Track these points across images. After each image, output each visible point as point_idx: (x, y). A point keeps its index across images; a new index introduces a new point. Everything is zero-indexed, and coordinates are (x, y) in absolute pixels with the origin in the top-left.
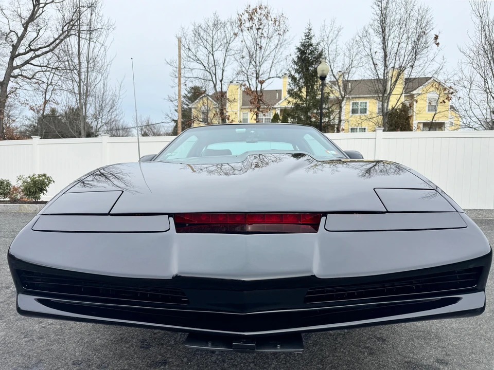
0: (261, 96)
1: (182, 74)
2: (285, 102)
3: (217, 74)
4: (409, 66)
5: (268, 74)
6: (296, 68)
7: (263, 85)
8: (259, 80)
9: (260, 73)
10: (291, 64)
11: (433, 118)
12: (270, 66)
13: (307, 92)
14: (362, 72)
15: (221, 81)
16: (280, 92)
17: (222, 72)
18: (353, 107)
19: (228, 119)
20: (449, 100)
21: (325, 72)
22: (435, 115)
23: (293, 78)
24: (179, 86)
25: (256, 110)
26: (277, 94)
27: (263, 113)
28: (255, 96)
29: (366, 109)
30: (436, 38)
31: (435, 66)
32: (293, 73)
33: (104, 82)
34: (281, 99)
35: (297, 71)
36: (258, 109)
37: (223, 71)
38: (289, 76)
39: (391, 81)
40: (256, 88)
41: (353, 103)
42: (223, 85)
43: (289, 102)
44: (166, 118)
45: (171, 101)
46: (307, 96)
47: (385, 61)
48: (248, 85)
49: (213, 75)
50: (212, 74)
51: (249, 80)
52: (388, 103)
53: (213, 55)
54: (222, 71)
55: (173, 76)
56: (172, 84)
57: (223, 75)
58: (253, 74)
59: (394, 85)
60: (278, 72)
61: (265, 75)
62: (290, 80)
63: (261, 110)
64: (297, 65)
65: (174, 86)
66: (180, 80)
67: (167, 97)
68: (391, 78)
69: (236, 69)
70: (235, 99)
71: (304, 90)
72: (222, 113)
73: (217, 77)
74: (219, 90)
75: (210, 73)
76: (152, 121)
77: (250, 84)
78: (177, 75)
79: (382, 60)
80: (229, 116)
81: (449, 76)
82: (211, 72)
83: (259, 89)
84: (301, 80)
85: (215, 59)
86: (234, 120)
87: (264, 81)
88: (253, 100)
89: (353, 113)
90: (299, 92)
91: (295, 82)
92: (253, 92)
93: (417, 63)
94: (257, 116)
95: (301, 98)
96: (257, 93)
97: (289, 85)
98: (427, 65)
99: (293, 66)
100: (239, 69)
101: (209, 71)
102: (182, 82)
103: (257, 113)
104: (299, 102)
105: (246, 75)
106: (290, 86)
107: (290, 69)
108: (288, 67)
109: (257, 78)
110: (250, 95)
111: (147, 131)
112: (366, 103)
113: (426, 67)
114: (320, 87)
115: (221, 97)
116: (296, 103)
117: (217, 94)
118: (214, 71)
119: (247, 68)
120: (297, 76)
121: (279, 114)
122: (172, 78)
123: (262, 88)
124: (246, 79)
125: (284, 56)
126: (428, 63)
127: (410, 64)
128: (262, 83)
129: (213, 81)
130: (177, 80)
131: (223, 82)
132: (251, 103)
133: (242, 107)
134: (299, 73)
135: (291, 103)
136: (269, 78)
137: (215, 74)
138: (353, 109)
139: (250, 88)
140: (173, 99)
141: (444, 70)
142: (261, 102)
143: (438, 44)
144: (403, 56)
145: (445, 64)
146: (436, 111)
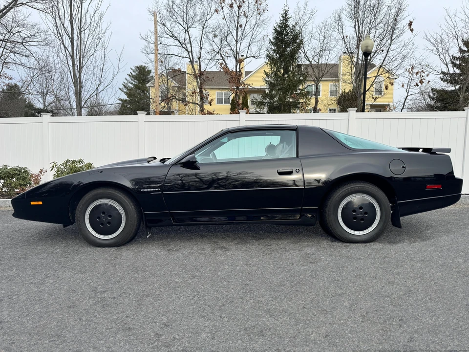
0: (240, 76)
6: (273, 48)
11: (406, 100)
17: (199, 49)
20: (421, 84)
22: (407, 97)
24: (156, 62)
25: (236, 89)
28: (235, 75)
30: (410, 24)
32: (270, 53)
35: (274, 51)
38: (267, 56)
40: (236, 68)
43: (267, 82)
48: (224, 64)
53: (188, 32)
55: (144, 52)
57: (200, 53)
62: (267, 61)
64: (274, 45)
65: (148, 62)
66: (156, 57)
72: (200, 92)
73: (194, 55)
75: (187, 49)
80: (208, 95)
85: (190, 36)
87: (242, 61)
88: (232, 79)
91: (273, 62)
101: (185, 47)
103: (236, 93)
108: (266, 47)
110: (229, 75)
115: (198, 75)
117: (195, 72)
123: (241, 68)
124: (221, 58)
129: (190, 59)
131: (201, 60)
132: (230, 82)
136: (247, 58)
137: (191, 52)
139: (227, 66)
142: (240, 82)
143: (412, 30)
146: (408, 93)
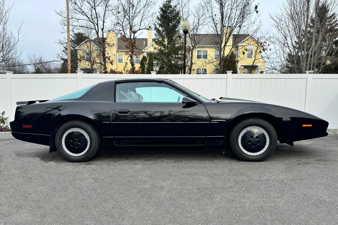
0: (134, 43)
1: (70, 23)
2: (151, 48)
3: (98, 24)
4: (237, 26)
5: (139, 26)
6: (160, 23)
7: (135, 34)
8: (132, 30)
9: (133, 25)
10: (156, 20)
11: (253, 63)
12: (140, 21)
13: (168, 41)
14: (207, 29)
15: (102, 30)
16: (146, 40)
17: (102, 23)
18: (198, 53)
19: (109, 60)
20: (264, 51)
21: (187, 28)
22: (255, 61)
23: (158, 30)
24: (68, 32)
25: (130, 53)
26: (144, 41)
27: (136, 55)
28: (130, 42)
29: (207, 56)
30: (256, 7)
31: (255, 27)
32: (158, 26)
33: (4, 26)
34: (147, 46)
35: (160, 25)
36: (132, 52)
37: (104, 22)
38: (155, 29)
39: (226, 36)
40: (130, 36)
41: (198, 51)
42: (104, 33)
43: (155, 48)
44: (57, 57)
45: (61, 44)
46: (168, 44)
47: (222, 21)
49: (95, 25)
50: (95, 24)
51: (124, 30)
52: (224, 52)
53: (95, 9)
54: (103, 21)
56: (62, 31)
57: (103, 25)
58: (127, 25)
59: (228, 39)
60: (146, 26)
61: (136, 27)
62: (155, 32)
63: (134, 53)
64: (160, 20)
66: (68, 28)
67: (58, 41)
68: (226, 34)
69: (114, 21)
70: (113, 44)
71: (166, 40)
72: (104, 55)
73: (99, 27)
74: (101, 36)
75: (93, 23)
76: (45, 59)
77: (125, 33)
78: (66, 24)
79: (220, 20)
80: (110, 57)
81: (263, 35)
82: (94, 22)
83: (132, 37)
84: (164, 32)
85: (97, 13)
86: (113, 60)
88: (128, 46)
89: (198, 58)
90: (162, 42)
91: (159, 33)
92: (128, 39)
93: (243, 24)
94: (131, 57)
95: (164, 46)
96: (131, 40)
97: (156, 35)
98: (250, 26)
99: (158, 22)
100: (117, 21)
101: (92, 21)
102: (70, 30)
103: (131, 56)
104: (162, 48)
105: (121, 26)
106: (156, 36)
107: (156, 24)
108: (154, 22)
109: (131, 29)
110: (126, 42)
111: (40, 67)
112: (207, 51)
113: (250, 27)
114: (177, 38)
115: (102, 42)
116: (160, 49)
117: (99, 39)
118: (96, 22)
119: (122, 21)
120: (160, 29)
121: (146, 56)
122: (62, 26)
123: (135, 37)
124: (122, 29)
125: (150, 14)
126: (251, 25)
127: (239, 25)
128: (134, 32)
129: (96, 29)
130: (66, 28)
131: (104, 31)
132: (127, 47)
133: (118, 50)
134: (162, 27)
135: (157, 49)
136: (140, 29)
137: (97, 24)
138: (198, 55)
139: (125, 36)
140: (63, 43)
141: (260, 30)
142: (134, 47)
143: (257, 12)
144: (234, 19)
145: (261, 26)
146: (255, 58)
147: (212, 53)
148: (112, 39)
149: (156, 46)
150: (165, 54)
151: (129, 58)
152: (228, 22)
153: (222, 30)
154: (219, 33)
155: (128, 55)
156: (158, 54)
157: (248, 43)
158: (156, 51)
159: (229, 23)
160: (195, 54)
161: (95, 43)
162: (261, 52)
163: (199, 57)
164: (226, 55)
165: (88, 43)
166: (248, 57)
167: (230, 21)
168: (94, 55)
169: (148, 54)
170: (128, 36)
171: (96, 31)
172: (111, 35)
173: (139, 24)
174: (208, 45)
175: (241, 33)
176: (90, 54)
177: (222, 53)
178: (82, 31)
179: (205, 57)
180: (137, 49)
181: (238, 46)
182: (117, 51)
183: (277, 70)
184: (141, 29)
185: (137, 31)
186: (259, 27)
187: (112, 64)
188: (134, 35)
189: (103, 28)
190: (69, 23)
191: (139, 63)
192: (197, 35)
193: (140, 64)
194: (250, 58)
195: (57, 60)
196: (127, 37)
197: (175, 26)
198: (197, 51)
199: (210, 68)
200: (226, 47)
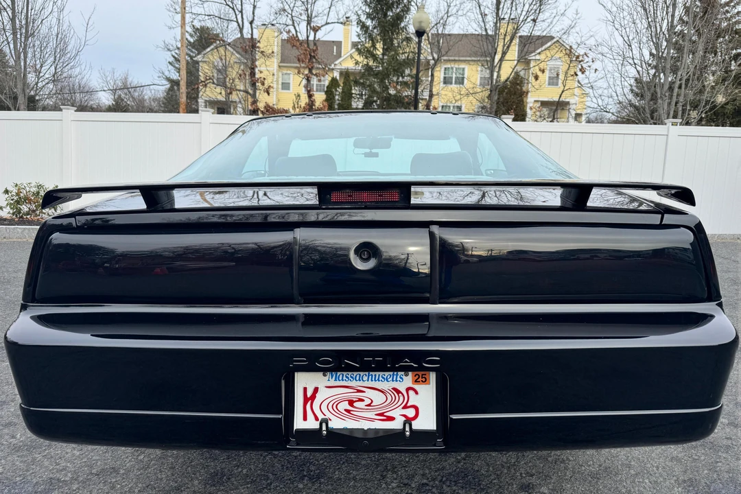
0: (314, 51)
1: (187, 9)
2: (349, 61)
3: (244, 12)
4: (529, 20)
5: (325, 18)
6: (368, 10)
7: (317, 33)
8: (312, 25)
9: (313, 15)
10: (361, 5)
11: (560, 97)
12: (328, 6)
13: (383, 49)
14: (464, 24)
15: (251, 23)
16: (339, 44)
17: (252, 9)
18: (445, 74)
19: (263, 84)
20: (583, 73)
21: (423, 25)
22: (563, 92)
23: (364, 27)
24: (182, 27)
25: (306, 72)
26: (335, 47)
27: (317, 76)
28: (306, 50)
29: (463, 78)
31: (566, 22)
32: (363, 18)
33: (59, 16)
34: (340, 57)
35: (369, 16)
36: (310, 71)
37: (255, 7)
38: (358, 23)
39: (504, 39)
40: (308, 37)
41: (445, 68)
42: (254, 29)
43: (357, 63)
44: (159, 77)
45: (169, 50)
46: (383, 54)
47: (498, 9)
48: (294, 32)
49: (237, 13)
50: (236, 11)
51: (296, 25)
52: (498, 72)
54: (252, 6)
55: (171, 9)
56: (170, 23)
57: (253, 13)
58: (301, 14)
59: (508, 47)
60: (340, 16)
61: (319, 18)
62: (358, 30)
63: (314, 72)
64: (369, 6)
65: (174, 26)
66: (183, 18)
67: (162, 45)
68: (505, 35)
69: (275, 6)
70: (273, 52)
71: (379, 46)
72: (253, 74)
73: (244, 17)
74: (247, 35)
75: (233, 9)
76: (135, 80)
77: (296, 31)
78: (179, 10)
79: (493, 8)
80: (264, 79)
81: (583, 39)
82: (235, 8)
83: (311, 38)
84: (375, 31)
86: (272, 85)
87: (319, 28)
88: (302, 56)
89: (445, 83)
90: (372, 49)
91: (366, 32)
92: (301, 43)
93: (541, 17)
94: (308, 80)
95: (374, 57)
96: (308, 46)
97: (358, 36)
98: (555, 20)
99: (364, 8)
100: (280, 6)
101: (231, 5)
102: (187, 21)
103: (308, 77)
104: (371, 63)
105: (290, 16)
106: (359, 38)
107: (360, 12)
108: (356, 9)
109: (309, 22)
110: (298, 48)
111: (123, 96)
112: (464, 69)
113: (554, 23)
114: (402, 42)
115: (249, 48)
116: (367, 65)
117: (244, 42)
118: (239, 7)
119: (292, 5)
120: (369, 23)
121: (338, 78)
122: (170, 14)
123: (317, 39)
124: (291, 23)
126: (557, 18)
127: (532, 17)
128: (316, 30)
129: (238, 22)
130: (178, 17)
131: (254, 25)
132: (299, 60)
133: (281, 64)
134: (372, 19)
135: (361, 65)
136: (327, 24)
137: (241, 12)
138: (445, 78)
139: (297, 36)
140: (171, 48)
141: (577, 29)
142: (314, 60)
144: (522, 4)
145: (579, 21)
146: (564, 86)
147: (474, 74)
148: (270, 42)
149: (360, 59)
150: (376, 75)
151: (304, 82)
152: (509, 11)
153: (496, 28)
154: (490, 33)
155: (301, 75)
156: (363, 75)
157: (549, 55)
158: (359, 67)
159: (511, 14)
160: (439, 74)
161: (234, 49)
162: (577, 75)
163: (447, 81)
164: (503, 78)
165: (222, 50)
166: (549, 84)
167: (514, 8)
168: (233, 73)
169: (341, 74)
170: (302, 37)
171: (239, 25)
172: (269, 32)
173: (326, 12)
174: (466, 57)
175: (536, 33)
176: (223, 71)
177: (495, 74)
178: (209, 24)
179: (460, 81)
180: (319, 63)
181: (530, 60)
182: (280, 67)
183: (609, 112)
184: (329, 23)
185: (322, 26)
186: (575, 22)
187: (269, 94)
188: (315, 34)
189: (254, 19)
190: (185, 8)
191: (324, 91)
192: (443, 35)
193: (326, 94)
194: (553, 85)
195: (158, 82)
196: (301, 39)
197: (399, 18)
198: (443, 69)
199: (469, 104)
200: (504, 62)
